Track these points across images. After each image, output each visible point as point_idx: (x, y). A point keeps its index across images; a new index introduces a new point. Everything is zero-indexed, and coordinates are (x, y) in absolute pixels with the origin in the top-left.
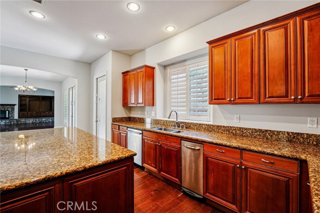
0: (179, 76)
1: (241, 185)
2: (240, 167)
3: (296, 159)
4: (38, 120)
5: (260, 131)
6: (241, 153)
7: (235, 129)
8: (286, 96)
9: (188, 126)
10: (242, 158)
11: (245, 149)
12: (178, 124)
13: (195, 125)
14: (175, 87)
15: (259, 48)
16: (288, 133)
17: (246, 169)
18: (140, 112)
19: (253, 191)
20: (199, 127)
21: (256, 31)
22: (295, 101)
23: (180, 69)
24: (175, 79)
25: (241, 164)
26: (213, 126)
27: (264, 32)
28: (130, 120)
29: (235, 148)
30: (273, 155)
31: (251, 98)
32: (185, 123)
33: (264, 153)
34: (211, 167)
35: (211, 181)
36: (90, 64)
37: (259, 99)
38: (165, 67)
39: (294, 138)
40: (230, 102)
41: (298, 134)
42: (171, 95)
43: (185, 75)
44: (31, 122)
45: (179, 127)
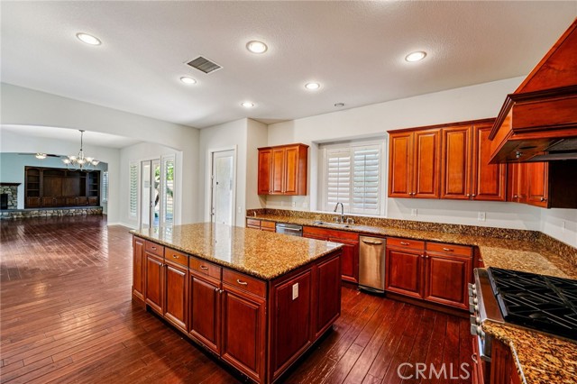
0: (341, 159)
1: (424, 273)
2: (424, 257)
3: (471, 246)
4: (62, 212)
5: (437, 224)
6: (425, 244)
7: (412, 223)
8: (463, 194)
9: (357, 221)
10: (426, 249)
11: (429, 241)
12: (344, 219)
13: (365, 219)
14: (334, 172)
15: (441, 147)
16: (462, 226)
17: (430, 258)
18: (282, 203)
19: (435, 277)
20: (371, 221)
21: (438, 130)
22: (469, 199)
23: (341, 150)
24: (335, 162)
25: (425, 254)
26: (388, 220)
27: (447, 132)
28: (265, 213)
29: (420, 240)
30: (453, 244)
31: (433, 193)
32: (352, 217)
33: (445, 243)
34: (394, 260)
35: (394, 274)
36: (199, 130)
37: (439, 194)
38: (320, 145)
39: (466, 231)
40: (412, 196)
41: (470, 227)
42: (327, 181)
43: (349, 158)
44: (49, 215)
45: (345, 221)
